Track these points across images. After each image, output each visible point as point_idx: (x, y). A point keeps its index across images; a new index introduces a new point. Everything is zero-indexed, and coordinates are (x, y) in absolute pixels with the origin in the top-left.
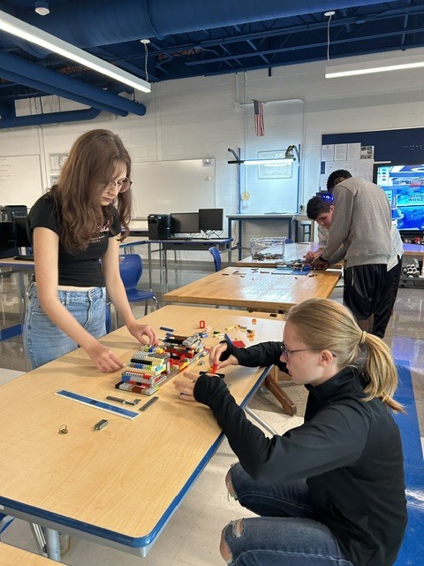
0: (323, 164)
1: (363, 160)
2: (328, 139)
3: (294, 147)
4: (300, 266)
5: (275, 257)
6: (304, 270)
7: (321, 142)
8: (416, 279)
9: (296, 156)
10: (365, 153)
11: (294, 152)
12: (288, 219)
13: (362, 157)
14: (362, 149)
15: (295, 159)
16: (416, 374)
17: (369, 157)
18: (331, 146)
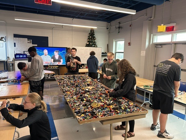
0: (15, 44)
1: (29, 44)
2: (16, 36)
3: (3, 37)
4: (16, 81)
5: (5, 78)
6: (18, 83)
7: (13, 37)
8: (48, 79)
9: (4, 41)
10: (29, 41)
11: (3, 39)
12: (3, 62)
13: (28, 43)
14: (28, 40)
15: (4, 42)
16: (51, 105)
17: (30, 43)
18: (17, 38)
